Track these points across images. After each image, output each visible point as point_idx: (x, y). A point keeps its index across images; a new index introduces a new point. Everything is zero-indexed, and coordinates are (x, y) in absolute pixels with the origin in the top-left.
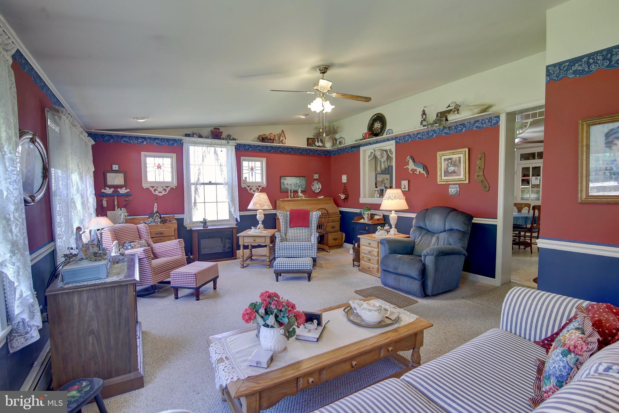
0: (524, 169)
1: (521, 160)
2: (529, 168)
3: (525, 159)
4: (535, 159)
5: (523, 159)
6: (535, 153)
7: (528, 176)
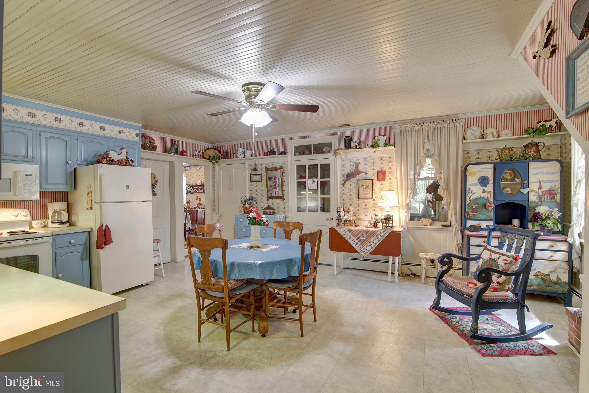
0: (298, 167)
1: (295, 155)
2: (305, 166)
3: (300, 154)
4: (311, 154)
5: (297, 154)
6: (311, 145)
7: (304, 177)
